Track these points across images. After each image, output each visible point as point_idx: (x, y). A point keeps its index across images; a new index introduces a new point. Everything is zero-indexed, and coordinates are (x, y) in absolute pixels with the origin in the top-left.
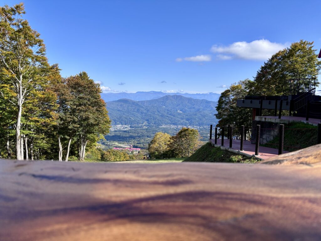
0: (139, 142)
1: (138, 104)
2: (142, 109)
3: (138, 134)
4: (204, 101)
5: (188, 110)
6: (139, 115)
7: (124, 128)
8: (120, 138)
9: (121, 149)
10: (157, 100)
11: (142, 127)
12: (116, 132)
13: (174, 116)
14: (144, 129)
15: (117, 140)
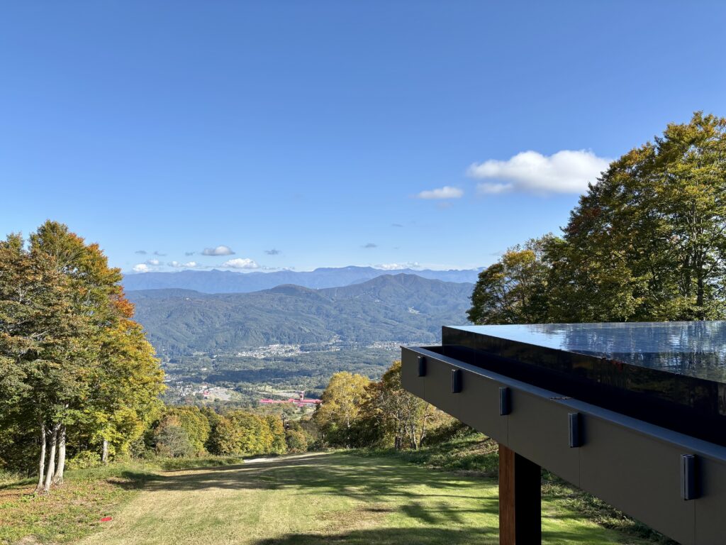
0: (319, 384)
1: (318, 297)
2: (328, 307)
3: (318, 365)
4: (466, 286)
5: (432, 307)
6: (320, 320)
7: (286, 352)
8: (277, 376)
9: (278, 401)
10: (360, 287)
11: (328, 349)
12: (268, 362)
13: (399, 322)
14: (332, 354)
15: (270, 381)
